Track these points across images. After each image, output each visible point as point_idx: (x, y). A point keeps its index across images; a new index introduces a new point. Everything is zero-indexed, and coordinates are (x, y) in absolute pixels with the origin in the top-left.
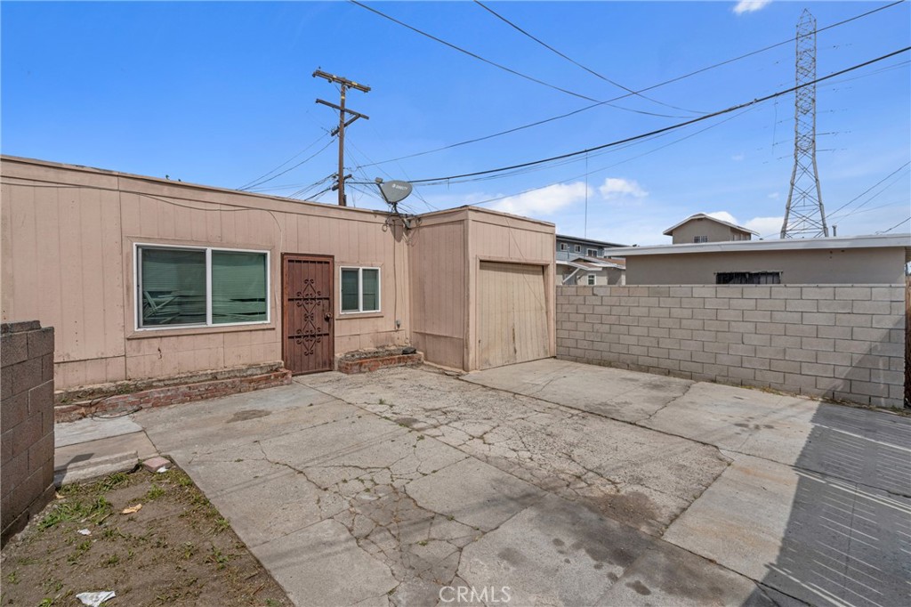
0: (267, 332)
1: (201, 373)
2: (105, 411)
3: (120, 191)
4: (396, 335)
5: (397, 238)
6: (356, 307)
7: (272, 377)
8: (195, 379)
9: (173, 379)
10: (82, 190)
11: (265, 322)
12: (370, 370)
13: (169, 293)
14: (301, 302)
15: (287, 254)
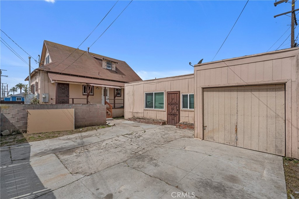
0: (164, 112)
3: (144, 84)
6: (187, 108)
11: (163, 109)
13: (150, 102)
14: (171, 105)
15: (168, 92)
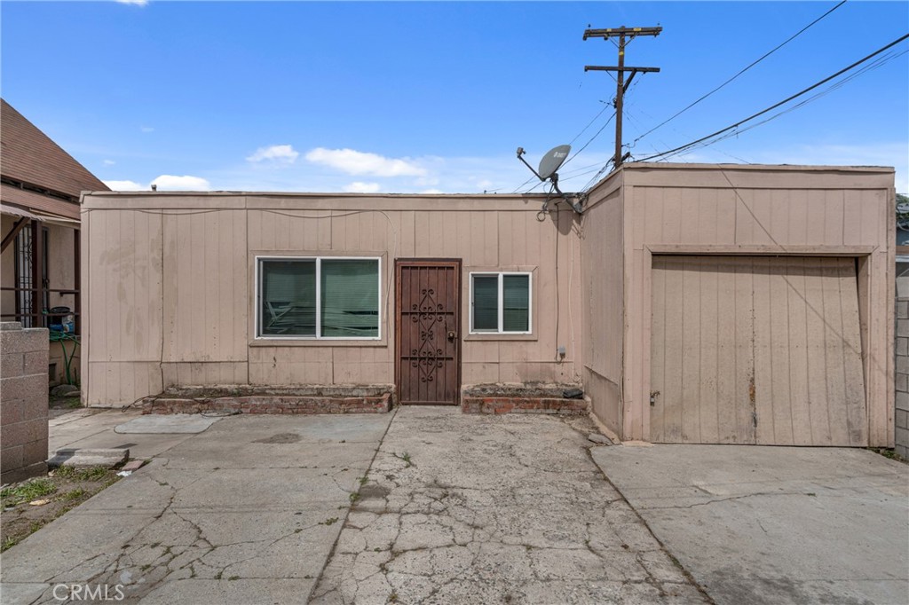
0: (378, 349)
1: (309, 386)
2: (215, 410)
3: (248, 209)
4: (558, 368)
5: (563, 228)
6: (495, 327)
7: (365, 402)
8: (301, 392)
9: (283, 389)
10: (222, 212)
11: (376, 338)
12: (496, 413)
13: (287, 303)
14: (417, 317)
15: (400, 259)
